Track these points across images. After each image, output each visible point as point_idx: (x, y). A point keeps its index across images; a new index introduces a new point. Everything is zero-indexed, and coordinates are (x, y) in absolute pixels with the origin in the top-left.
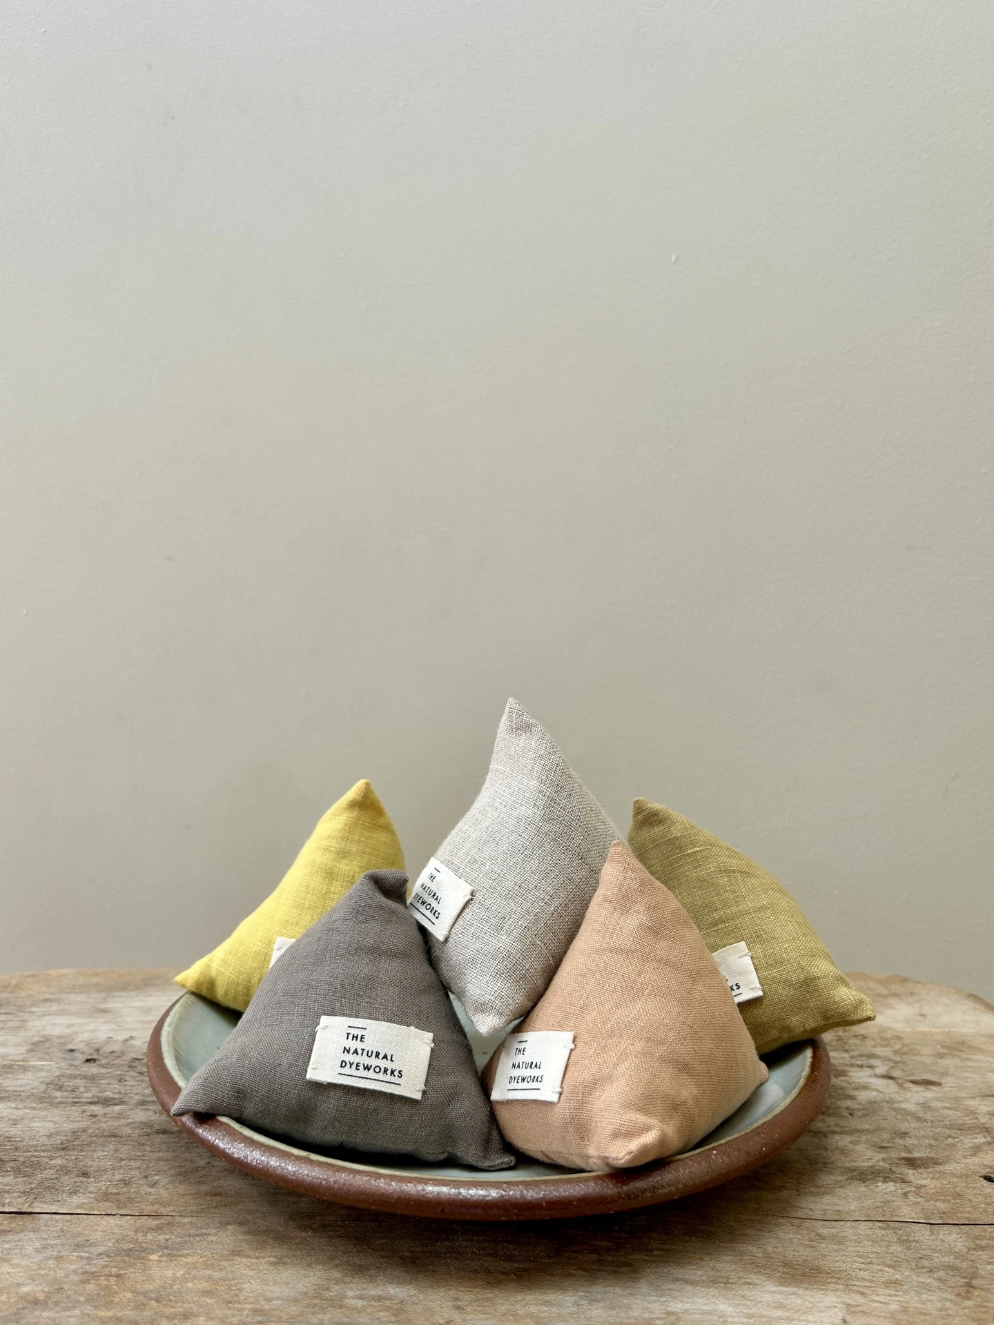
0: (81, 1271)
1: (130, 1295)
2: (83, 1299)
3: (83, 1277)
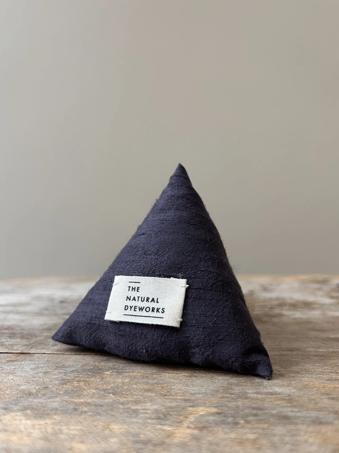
1: (94, 391)
2: (62, 392)
3: (62, 382)
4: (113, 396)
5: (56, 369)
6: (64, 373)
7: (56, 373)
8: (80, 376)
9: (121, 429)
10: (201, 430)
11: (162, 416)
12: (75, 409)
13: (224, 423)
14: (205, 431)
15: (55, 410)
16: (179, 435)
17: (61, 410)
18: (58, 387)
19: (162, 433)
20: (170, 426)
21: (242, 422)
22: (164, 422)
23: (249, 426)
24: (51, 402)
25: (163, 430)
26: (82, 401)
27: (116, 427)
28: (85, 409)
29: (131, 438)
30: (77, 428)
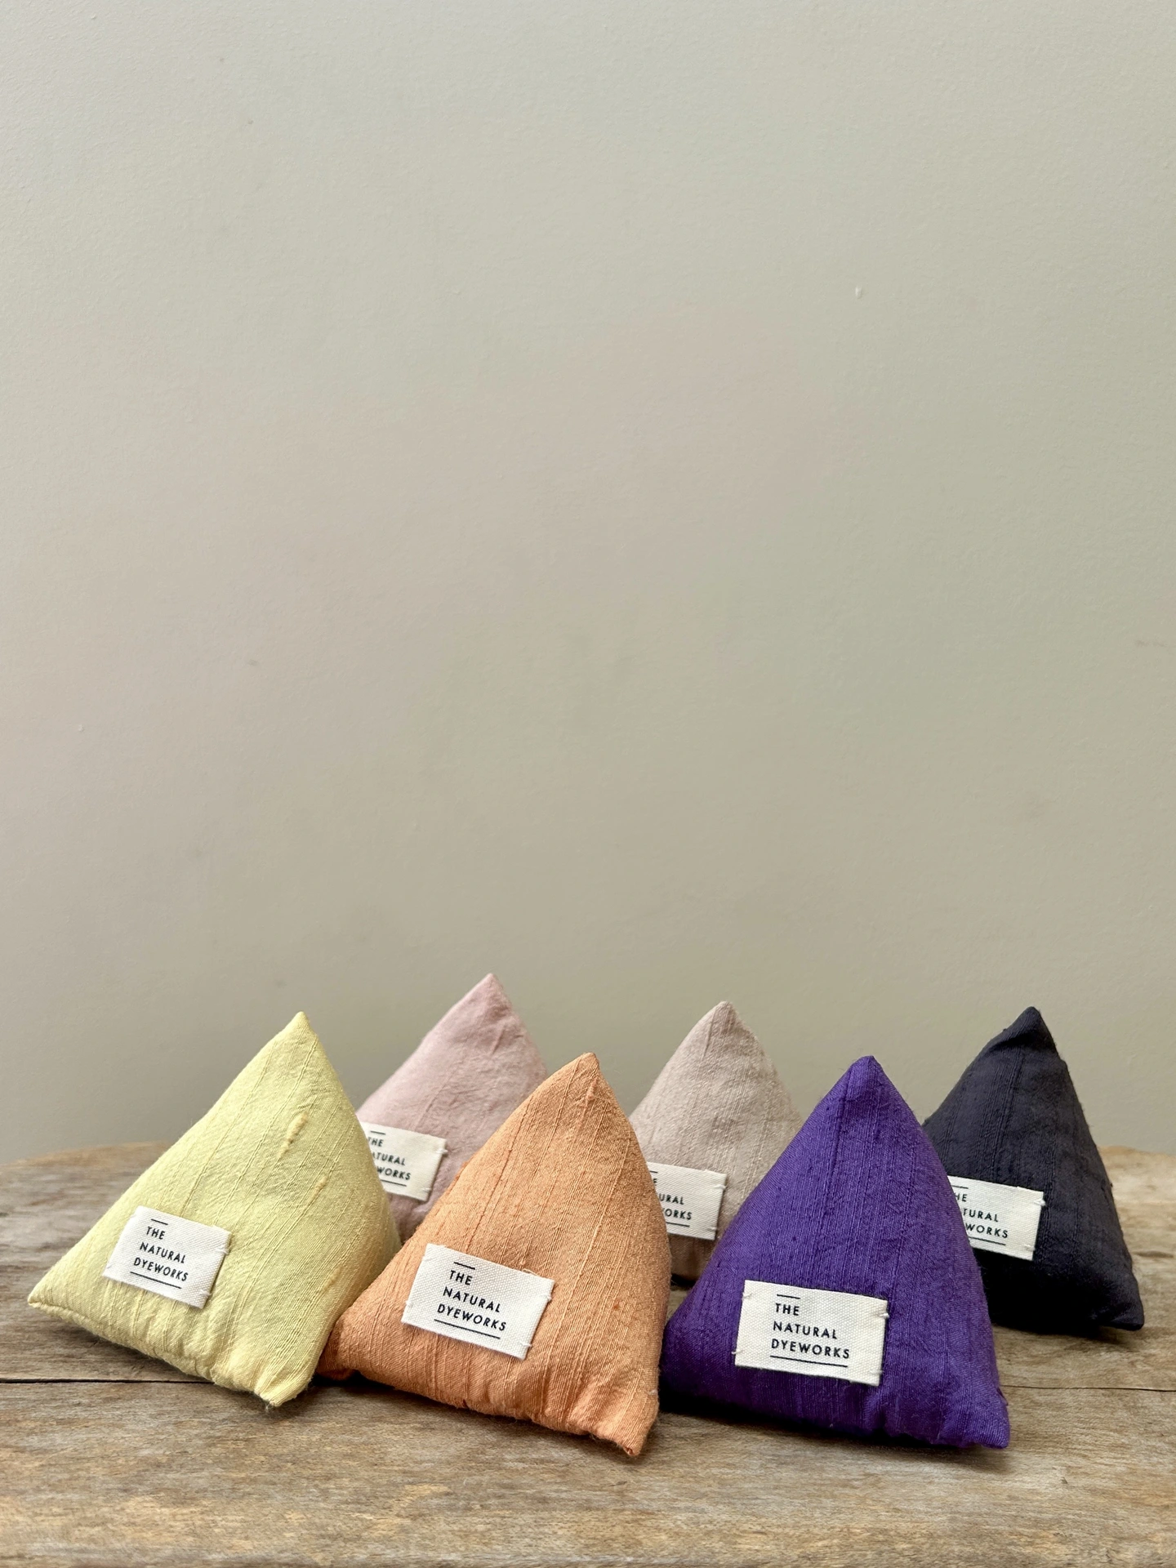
0: (204, 1435)
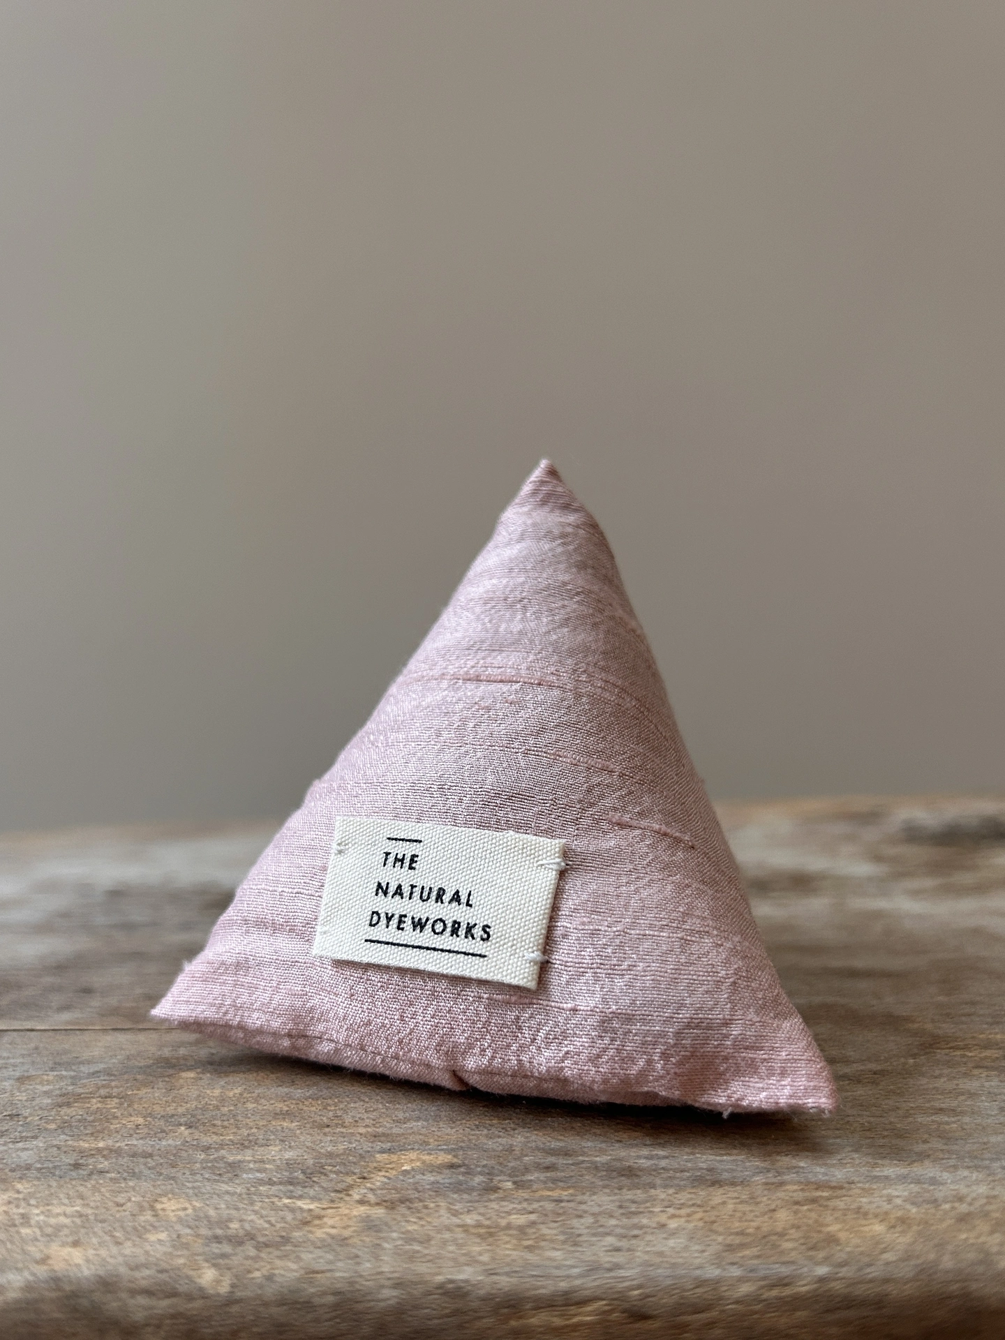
1: (140, 1120)
2: (53, 1126)
3: (60, 1100)
4: (187, 1132)
5: (52, 1069)
6: (72, 1077)
7: (51, 1078)
8: (113, 1084)
9: (185, 1209)
10: (393, 1208)
11: (301, 1176)
12: (77, 1166)
13: (458, 1188)
14: (402, 1209)
15: (23, 1170)
16: (330, 1222)
17: (39, 1170)
18: (46, 1113)
19: (289, 1217)
20: (313, 1199)
21: (509, 1185)
22: (299, 1191)
23: (523, 1194)
24: (18, 1150)
25: (292, 1210)
26: (101, 1145)
27: (170, 1207)
28: (105, 1164)
29: (204, 1231)
30: (69, 1210)
